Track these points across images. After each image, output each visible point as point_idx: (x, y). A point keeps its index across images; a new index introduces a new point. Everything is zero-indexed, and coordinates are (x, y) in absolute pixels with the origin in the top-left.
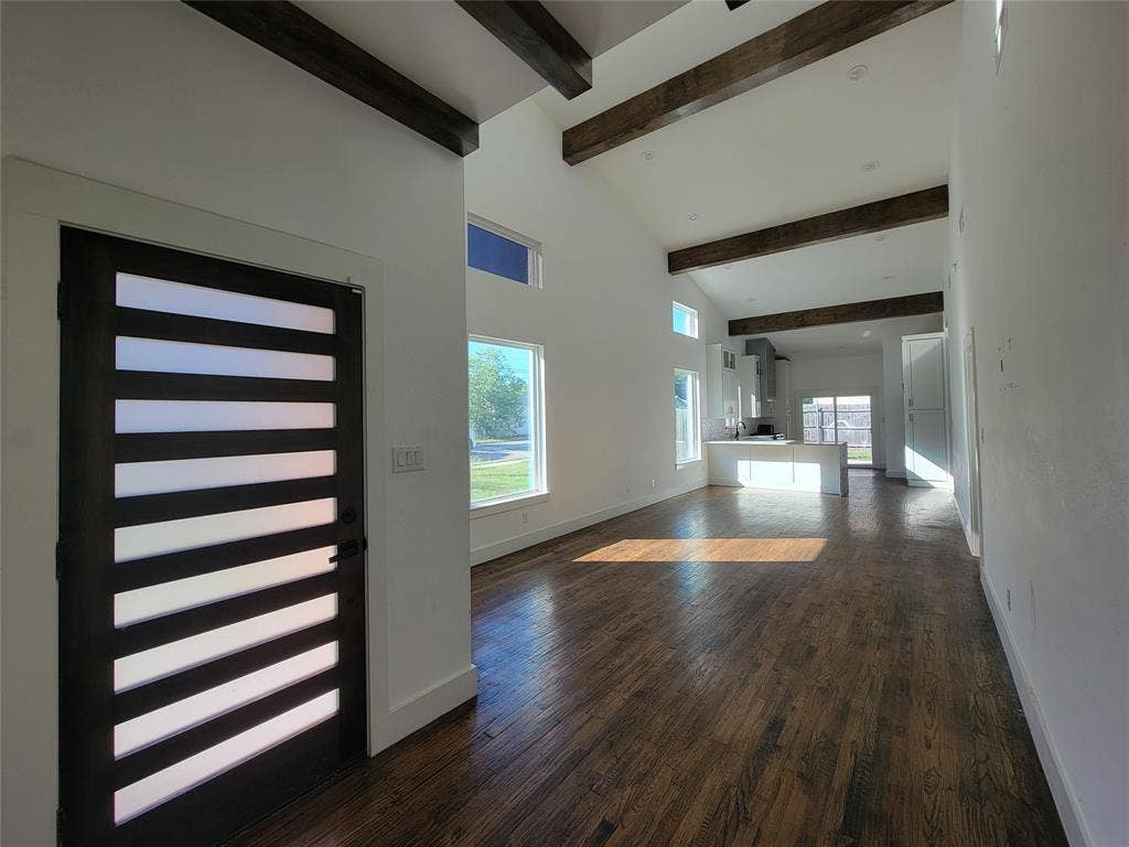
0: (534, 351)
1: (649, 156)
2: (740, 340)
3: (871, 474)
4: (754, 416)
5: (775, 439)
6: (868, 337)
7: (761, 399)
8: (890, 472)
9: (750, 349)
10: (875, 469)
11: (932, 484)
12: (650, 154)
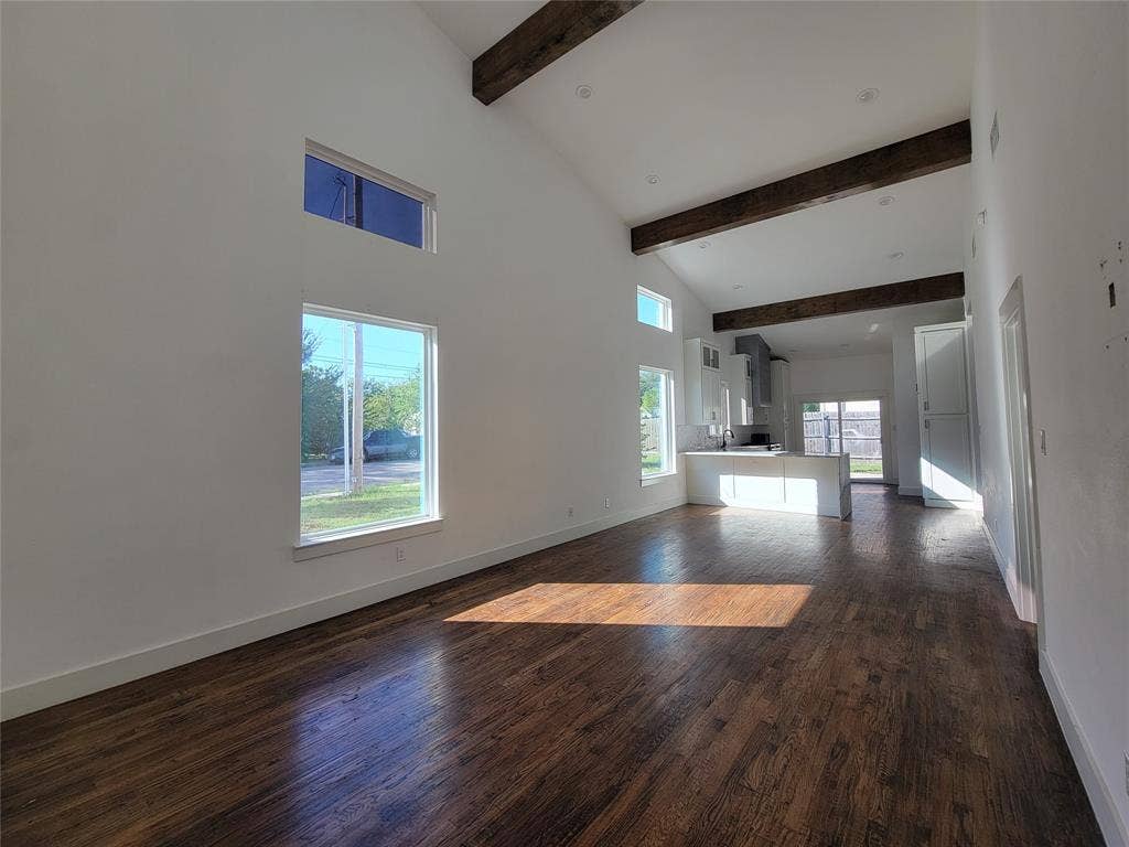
1: (585, 94)
2: (729, 336)
3: (881, 491)
4: (745, 423)
5: (769, 449)
6: (875, 332)
7: (753, 403)
8: (903, 489)
9: (740, 346)
10: (888, 485)
11: (956, 504)
12: (586, 91)
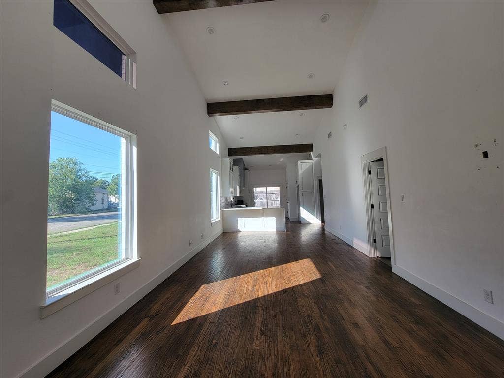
0: (126, 139)
2: (232, 158)
4: (238, 195)
6: (282, 162)
8: (297, 218)
9: (235, 163)
11: (311, 222)
12: (212, 30)
